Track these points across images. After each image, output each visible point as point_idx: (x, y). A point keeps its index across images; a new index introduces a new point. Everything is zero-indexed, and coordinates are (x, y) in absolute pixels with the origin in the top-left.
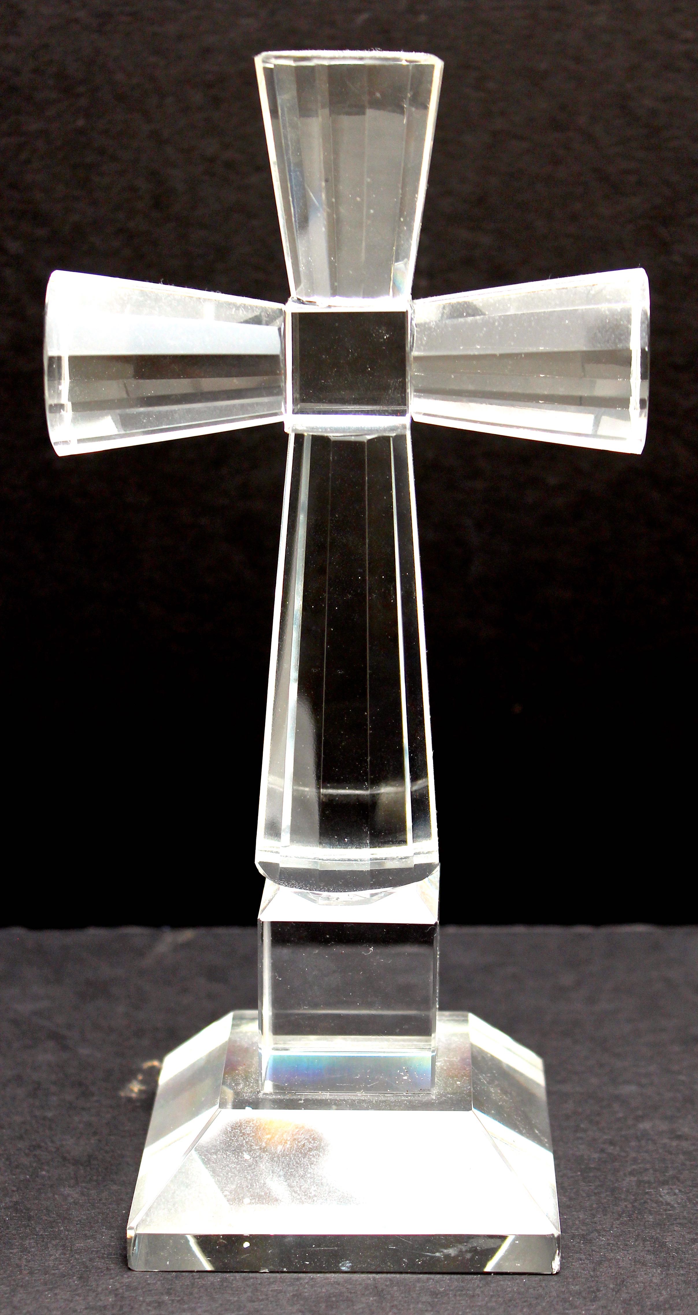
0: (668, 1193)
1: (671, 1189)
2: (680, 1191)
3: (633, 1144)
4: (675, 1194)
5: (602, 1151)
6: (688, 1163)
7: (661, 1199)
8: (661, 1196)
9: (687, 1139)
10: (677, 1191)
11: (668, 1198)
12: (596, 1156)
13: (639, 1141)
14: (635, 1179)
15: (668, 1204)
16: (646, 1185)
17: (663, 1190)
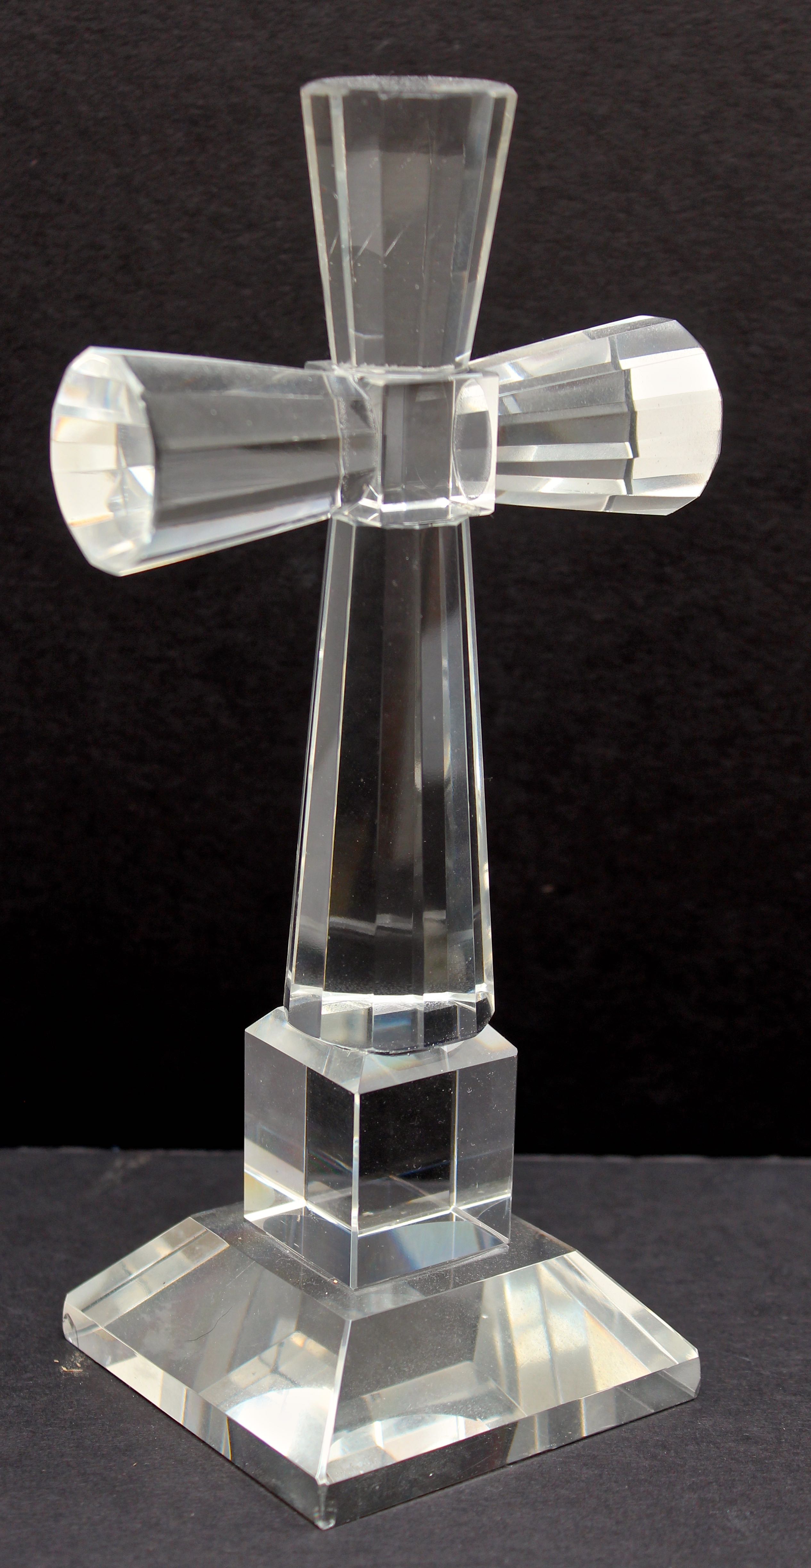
0: (737, 1516)
1: (740, 1510)
2: (751, 1513)
3: (691, 1448)
4: (746, 1518)
5: (654, 1457)
6: (759, 1475)
7: (729, 1524)
8: (729, 1520)
9: (756, 1443)
10: (748, 1514)
11: (737, 1523)
12: (646, 1463)
13: (698, 1444)
14: (696, 1496)
15: (737, 1531)
16: (710, 1505)
17: (732, 1512)
